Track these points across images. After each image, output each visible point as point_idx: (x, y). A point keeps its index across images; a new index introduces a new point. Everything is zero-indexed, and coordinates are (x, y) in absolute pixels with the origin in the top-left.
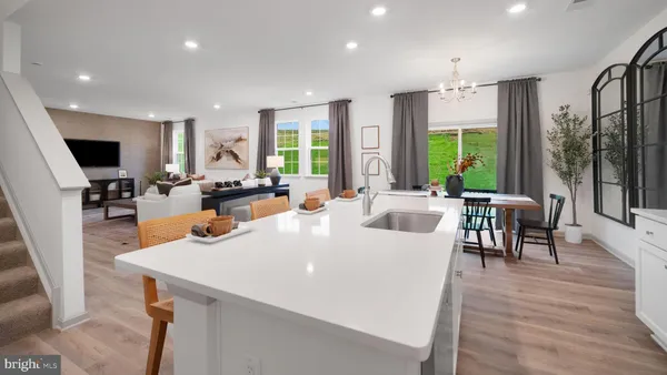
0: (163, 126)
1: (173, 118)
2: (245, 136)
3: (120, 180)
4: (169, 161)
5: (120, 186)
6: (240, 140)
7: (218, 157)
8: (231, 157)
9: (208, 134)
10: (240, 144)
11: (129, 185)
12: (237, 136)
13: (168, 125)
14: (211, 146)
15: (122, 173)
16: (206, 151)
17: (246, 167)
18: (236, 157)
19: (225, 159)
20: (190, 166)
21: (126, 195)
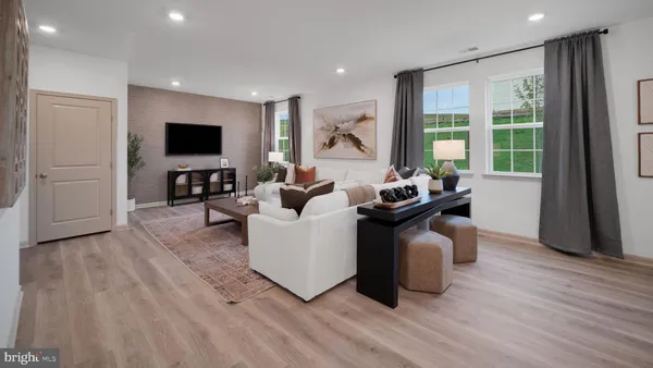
0: (264, 107)
1: (276, 97)
2: (370, 112)
3: (222, 170)
4: (271, 149)
5: (222, 177)
6: (363, 118)
7: (332, 143)
8: (350, 144)
9: (318, 114)
10: (362, 124)
11: (231, 175)
12: (359, 113)
13: (270, 106)
14: (322, 129)
15: (224, 162)
16: (315, 136)
17: (372, 156)
18: (357, 143)
19: (340, 145)
20: (295, 154)
21: (228, 187)
